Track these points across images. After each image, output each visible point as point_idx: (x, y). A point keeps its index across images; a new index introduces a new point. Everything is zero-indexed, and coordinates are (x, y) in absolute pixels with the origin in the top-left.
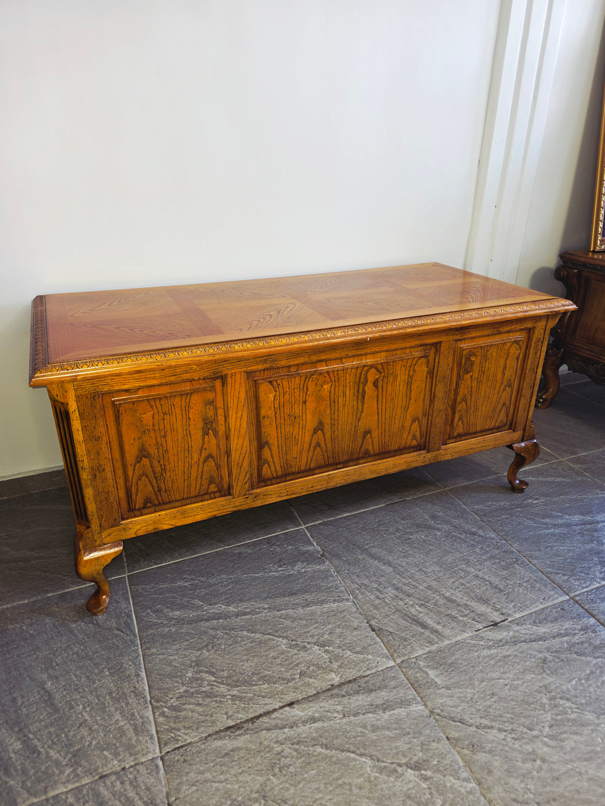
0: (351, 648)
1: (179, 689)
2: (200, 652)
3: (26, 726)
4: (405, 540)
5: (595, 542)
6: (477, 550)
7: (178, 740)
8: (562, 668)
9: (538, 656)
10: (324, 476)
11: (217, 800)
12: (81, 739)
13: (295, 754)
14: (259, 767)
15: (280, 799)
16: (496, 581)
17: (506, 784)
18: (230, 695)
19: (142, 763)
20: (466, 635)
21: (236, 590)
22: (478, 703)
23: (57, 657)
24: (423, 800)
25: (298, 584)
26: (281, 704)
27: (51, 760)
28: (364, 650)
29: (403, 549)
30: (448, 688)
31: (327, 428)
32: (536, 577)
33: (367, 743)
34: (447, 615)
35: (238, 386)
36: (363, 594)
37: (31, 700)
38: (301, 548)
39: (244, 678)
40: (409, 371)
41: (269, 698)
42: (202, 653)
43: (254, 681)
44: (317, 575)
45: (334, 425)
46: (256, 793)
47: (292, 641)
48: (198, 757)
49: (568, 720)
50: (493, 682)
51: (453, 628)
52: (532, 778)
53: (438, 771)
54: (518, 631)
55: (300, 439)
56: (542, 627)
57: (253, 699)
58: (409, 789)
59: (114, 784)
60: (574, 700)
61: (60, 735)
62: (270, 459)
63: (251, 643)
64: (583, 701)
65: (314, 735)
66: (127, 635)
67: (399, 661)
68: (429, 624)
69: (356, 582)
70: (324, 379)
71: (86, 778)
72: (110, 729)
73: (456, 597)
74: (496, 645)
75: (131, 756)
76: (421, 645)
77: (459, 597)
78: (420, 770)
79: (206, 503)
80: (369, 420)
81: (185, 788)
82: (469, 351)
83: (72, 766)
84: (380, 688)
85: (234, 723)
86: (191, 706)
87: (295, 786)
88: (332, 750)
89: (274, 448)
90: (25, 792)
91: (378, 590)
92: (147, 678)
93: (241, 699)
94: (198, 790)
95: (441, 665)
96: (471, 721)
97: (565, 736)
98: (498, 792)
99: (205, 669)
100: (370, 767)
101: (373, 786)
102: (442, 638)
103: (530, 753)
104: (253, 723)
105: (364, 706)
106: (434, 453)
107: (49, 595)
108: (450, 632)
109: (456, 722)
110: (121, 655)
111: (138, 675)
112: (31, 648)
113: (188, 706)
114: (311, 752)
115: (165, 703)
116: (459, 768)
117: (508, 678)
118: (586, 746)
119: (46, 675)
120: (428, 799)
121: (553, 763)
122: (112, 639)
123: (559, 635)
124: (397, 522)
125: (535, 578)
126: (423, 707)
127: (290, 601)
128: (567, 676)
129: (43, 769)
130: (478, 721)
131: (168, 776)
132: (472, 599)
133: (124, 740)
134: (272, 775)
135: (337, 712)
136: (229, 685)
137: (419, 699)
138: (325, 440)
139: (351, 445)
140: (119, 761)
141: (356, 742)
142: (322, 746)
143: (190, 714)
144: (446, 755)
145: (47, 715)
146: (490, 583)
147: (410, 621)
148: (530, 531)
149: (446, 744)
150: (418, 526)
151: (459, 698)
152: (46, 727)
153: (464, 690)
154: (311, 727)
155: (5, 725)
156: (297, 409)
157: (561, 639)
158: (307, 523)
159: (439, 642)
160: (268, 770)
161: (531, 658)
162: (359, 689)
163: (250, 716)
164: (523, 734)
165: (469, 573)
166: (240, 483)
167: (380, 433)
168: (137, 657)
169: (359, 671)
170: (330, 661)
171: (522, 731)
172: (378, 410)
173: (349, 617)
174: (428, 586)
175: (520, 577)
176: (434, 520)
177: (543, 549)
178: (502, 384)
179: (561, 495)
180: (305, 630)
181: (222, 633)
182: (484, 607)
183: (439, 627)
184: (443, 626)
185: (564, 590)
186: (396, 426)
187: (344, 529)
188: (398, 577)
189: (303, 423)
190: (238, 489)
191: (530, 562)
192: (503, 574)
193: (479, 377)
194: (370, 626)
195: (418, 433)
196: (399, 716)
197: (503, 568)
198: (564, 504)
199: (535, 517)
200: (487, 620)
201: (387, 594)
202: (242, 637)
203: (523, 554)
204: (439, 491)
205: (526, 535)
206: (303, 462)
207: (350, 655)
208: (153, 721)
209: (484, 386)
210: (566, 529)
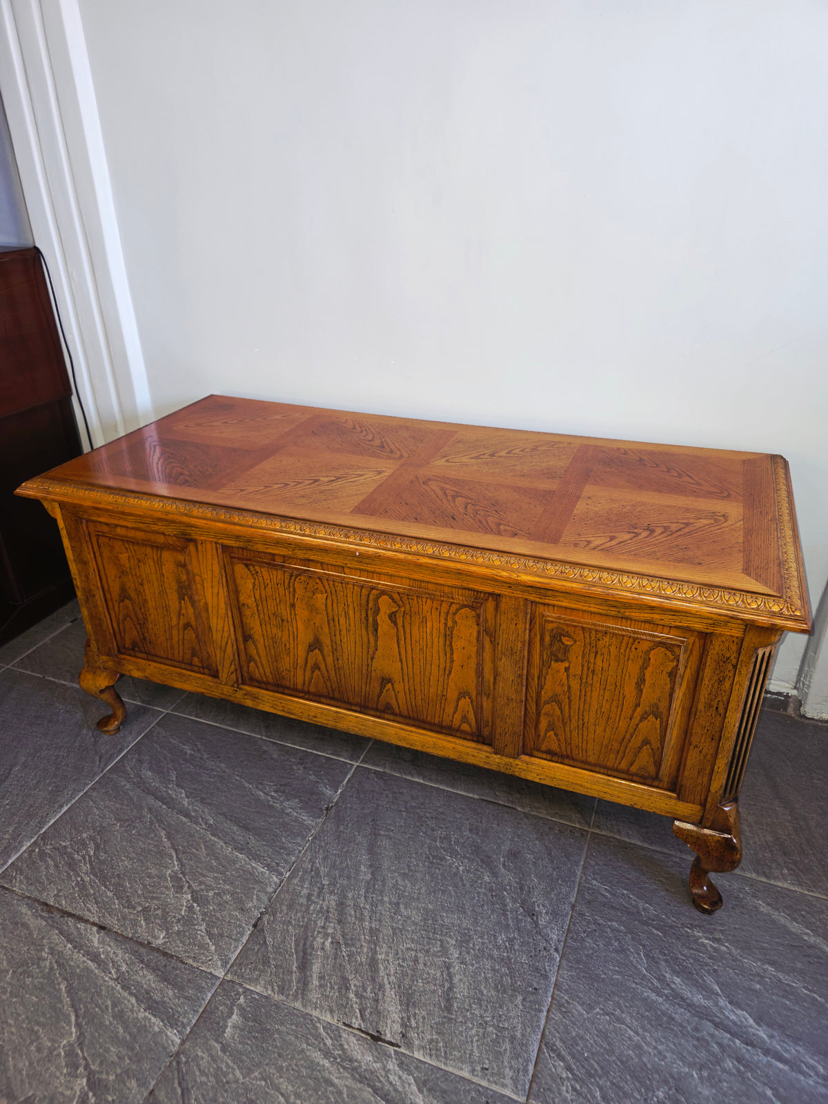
0: (211, 924)
1: (64, 841)
2: (115, 822)
4: (435, 857)
5: (705, 1074)
6: (502, 938)
7: (11, 881)
10: (331, 711)
13: (47, 971)
14: (15, 955)
16: (462, 990)
20: (328, 1018)
21: (212, 787)
22: (226, 1094)
23: (46, 750)
25: (264, 821)
26: (97, 920)
28: (218, 937)
29: (417, 865)
30: (225, 1048)
31: (327, 650)
32: (523, 1035)
33: (95, 1021)
34: (344, 978)
35: (209, 556)
36: (302, 880)
38: (321, 785)
39: (108, 873)
40: (446, 619)
41: (98, 907)
42: (115, 824)
43: (110, 882)
44: (293, 826)
45: (336, 650)
47: (181, 873)
50: (273, 1092)
51: (327, 997)
54: (389, 1070)
55: (292, 649)
56: (424, 1097)
57: (88, 897)
58: (61, 1094)
62: (256, 657)
63: (155, 846)
65: (78, 970)
66: (100, 767)
67: (229, 977)
68: (311, 970)
69: (314, 863)
70: (316, 586)
73: (386, 968)
74: (338, 1060)
76: (271, 983)
77: (388, 973)
79: (193, 674)
80: (387, 662)
82: (558, 628)
84: (175, 986)
85: (52, 904)
86: (51, 863)
87: (11, 996)
88: (68, 997)
89: (261, 646)
91: (321, 889)
93: (83, 888)
95: (255, 1021)
99: (99, 841)
100: (68, 1042)
101: (47, 1059)
102: (300, 996)
104: (62, 916)
105: (142, 986)
106: (506, 760)
108: (317, 999)
109: (180, 1087)
110: (75, 780)
111: (62, 806)
112: (44, 731)
113: (50, 861)
114: (56, 982)
115: (44, 844)
119: (25, 759)
122: (87, 762)
125: (519, 1034)
126: (179, 1041)
127: (234, 833)
132: (399, 987)
134: (13, 971)
135: (118, 970)
136: (92, 868)
137: (189, 1029)
138: (326, 665)
139: (363, 687)
141: (91, 1011)
142: (69, 985)
143: (42, 869)
146: (450, 989)
147: (301, 948)
148: (619, 973)
149: (142, 1095)
150: (477, 850)
151: (219, 1068)
153: (235, 1067)
154: (84, 962)
156: (285, 612)
158: (365, 762)
159: (291, 997)
160: (17, 964)
162: (161, 968)
163: (69, 909)
165: (444, 951)
166: (226, 670)
167: (407, 688)
168: (80, 791)
169: (185, 951)
170: (178, 920)
172: (400, 655)
173: (255, 892)
174: (376, 929)
175: (500, 1016)
176: (508, 858)
177: (598, 1010)
178: (638, 705)
179: (772, 963)
180: (205, 872)
181: (150, 818)
182: (397, 1008)
183: (315, 982)
184: (321, 986)
185: (534, 1086)
186: (432, 690)
187: (390, 796)
188: (362, 892)
189: (293, 632)
190: (225, 676)
191: (548, 1011)
192: (485, 992)
193: (585, 677)
194: (259, 919)
195: (471, 716)
196: (150, 1027)
197: (500, 987)
198: (751, 980)
199: (666, 961)
200: (374, 1024)
201: (324, 900)
202: (156, 835)
203: (556, 991)
204: (577, 826)
205: (605, 974)
206: (300, 680)
207: (201, 930)
208: (21, 851)
209: (595, 694)
210: (687, 1016)
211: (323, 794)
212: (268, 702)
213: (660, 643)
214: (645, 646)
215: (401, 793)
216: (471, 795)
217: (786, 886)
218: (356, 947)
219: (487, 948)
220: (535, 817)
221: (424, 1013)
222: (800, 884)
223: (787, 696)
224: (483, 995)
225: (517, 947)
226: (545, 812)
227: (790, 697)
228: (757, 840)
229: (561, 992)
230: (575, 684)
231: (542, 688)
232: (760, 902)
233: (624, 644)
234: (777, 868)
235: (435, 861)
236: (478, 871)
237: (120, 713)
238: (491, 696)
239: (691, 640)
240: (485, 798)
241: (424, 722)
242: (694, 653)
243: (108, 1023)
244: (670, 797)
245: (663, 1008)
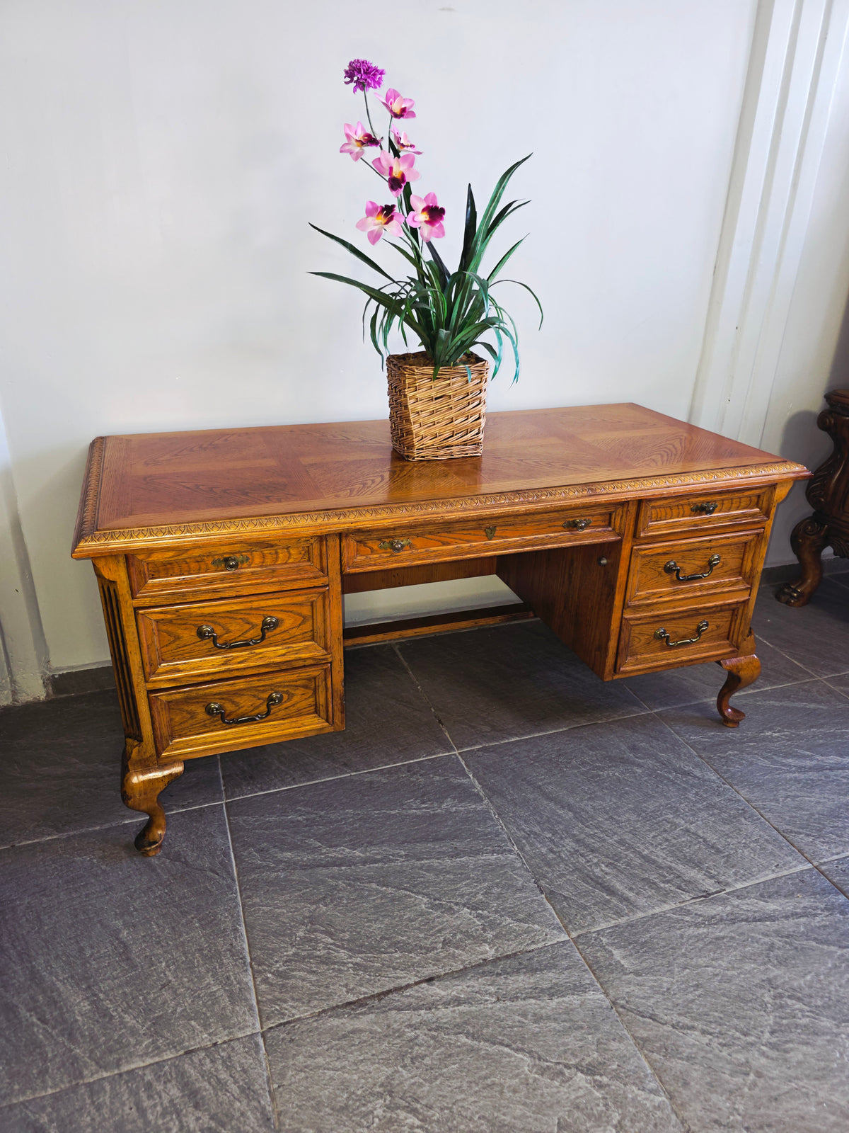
0: (512, 914)
1: (287, 951)
2: (315, 906)
3: (96, 983)
4: (593, 777)
6: (691, 796)
7: (284, 1014)
8: (794, 959)
9: (762, 941)
11: (331, 1091)
12: (164, 1003)
13: (432, 1042)
14: (385, 1056)
15: (410, 1097)
16: (713, 838)
17: (706, 1101)
18: (352, 963)
19: (238, 1039)
20: (666, 907)
21: (364, 830)
22: (677, 996)
23: (135, 900)
24: (596, 1112)
25: (447, 826)
26: (417, 979)
27: (125, 1027)
28: (529, 918)
29: (589, 788)
30: (637, 974)
32: (769, 836)
33: (526, 1036)
34: (643, 879)
36: (531, 845)
37: (102, 952)
38: (452, 780)
39: (370, 943)
41: (402, 970)
42: (317, 908)
43: (383, 947)
44: (472, 817)
46: (380, 1086)
47: (435, 900)
48: (309, 1037)
49: (797, 1026)
50: (699, 970)
51: (649, 896)
52: (742, 1096)
53: (618, 1078)
54: (738, 905)
56: (772, 903)
57: (381, 971)
58: (578, 1098)
59: (203, 1062)
60: (807, 1000)
61: (137, 997)
63: (382, 898)
64: (819, 1003)
65: (458, 1020)
66: (224, 879)
67: (574, 935)
68: (618, 890)
69: (523, 829)
71: (168, 1052)
72: (199, 995)
73: (657, 856)
74: (707, 923)
75: (225, 1029)
76: (606, 916)
77: (661, 856)
78: (594, 1075)
81: (290, 1073)
83: (152, 1036)
84: (549, 967)
85: (355, 999)
86: (302, 974)
87: (431, 1082)
88: (480, 1042)
90: (93, 1063)
91: (551, 840)
92: (247, 934)
93: (365, 969)
94: (307, 1077)
95: (630, 944)
96: (666, 1018)
97: (791, 1045)
98: (695, 1111)
99: (322, 928)
100: (528, 1066)
101: (531, 1090)
102: (635, 909)
103: (742, 1065)
104: (380, 1000)
105: (525, 988)
107: (126, 822)
108: (646, 902)
109: (645, 1017)
110: (215, 903)
112: (103, 887)
113: (298, 973)
114: (452, 1042)
115: (268, 966)
116: (646, 1076)
117: (720, 966)
118: (818, 1060)
119: (121, 921)
120: (602, 1111)
121: (773, 1079)
122: (204, 883)
123: (795, 915)
124: (583, 752)
125: (767, 837)
126: (603, 996)
127: (434, 848)
128: (800, 969)
129: (116, 1038)
130: (675, 1018)
131: (270, 1058)
132: (679, 860)
133: (216, 1008)
134: (402, 1067)
135: (490, 994)
136: (350, 950)
137: (598, 985)
140: (210, 1034)
141: (512, 1034)
142: (468, 1035)
143: (300, 983)
144: (629, 1059)
145: (121, 971)
146: (705, 840)
147: (593, 883)
148: (766, 774)
149: (631, 1044)
150: (611, 759)
151: (652, 987)
152: (120, 986)
153: (659, 977)
154: (454, 1011)
155: (70, 979)
157: (796, 920)
158: (462, 748)
159: (630, 914)
160: (396, 1059)
161: (753, 942)
162: (520, 967)
163: (377, 991)
164: (735, 1039)
165: (676, 826)
168: (236, 907)
169: (521, 944)
170: (482, 929)
171: (733, 1036)
173: (510, 873)
174: (620, 840)
175: (747, 835)
176: (634, 752)
177: (781, 799)
179: (812, 727)
180: (453, 887)
181: (344, 883)
182: (695, 872)
183: (631, 894)
184: (637, 894)
185: (806, 855)
187: (511, 758)
188: (580, 825)
191: (762, 816)
192: (723, 829)
194: (539, 887)
196: (571, 1004)
197: (724, 822)
198: (815, 740)
199: (774, 755)
200: (696, 890)
201: (564, 846)
202: (369, 891)
203: (753, 804)
204: (643, 714)
205: (759, 779)
207: (510, 923)
208: (253, 988)
210: (816, 774)
211: (461, 784)
215: (516, 753)
216: (561, 730)
217: (770, 688)
218: (624, 858)
219: (691, 807)
220: (617, 721)
221: (711, 863)
222: (774, 684)
224: (724, 831)
225: (705, 796)
235: (596, 779)
236: (628, 769)
240: (573, 727)
245: (802, 777)
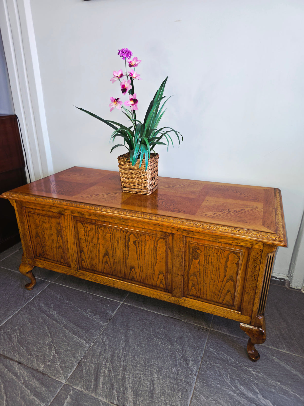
0: (62, 363)
1: (8, 330)
4: (149, 338)
6: (174, 370)
10: (111, 280)
16: (158, 390)
20: (104, 400)
21: (66, 310)
25: (85, 323)
26: (17, 360)
28: (64, 367)
29: (143, 341)
31: (111, 256)
33: (14, 399)
34: (112, 384)
35: (69, 220)
36: (98, 346)
38: (108, 310)
39: (24, 342)
40: (154, 243)
41: (19, 355)
42: (28, 324)
43: (24, 345)
44: (96, 325)
45: (114, 256)
47: (52, 343)
51: (105, 392)
55: (98, 256)
57: (15, 351)
62: (85, 259)
63: (43, 332)
65: (9, 379)
66: (24, 302)
67: (67, 383)
68: (99, 381)
69: (103, 340)
70: (107, 231)
73: (128, 381)
76: (83, 386)
77: (129, 383)
79: (61, 266)
80: (132, 261)
82: (195, 246)
84: (45, 386)
88: (4, 390)
89: (86, 254)
91: (105, 350)
92: (9, 319)
93: (14, 348)
95: (76, 400)
99: (21, 330)
102: (94, 391)
104: (5, 358)
105: (33, 386)
106: (177, 299)
108: (101, 392)
110: (15, 307)
111: (9, 317)
112: (5, 289)
122: (20, 300)
124: (159, 327)
127: (73, 328)
132: (133, 388)
135: (24, 380)
136: (18, 340)
137: (50, 403)
138: (110, 262)
139: (124, 270)
141: (12, 395)
142: (5, 385)
146: (153, 389)
147: (96, 372)
148: (219, 384)
150: (166, 336)
154: (11, 376)
156: (95, 241)
158: (125, 302)
159: (91, 392)
162: (41, 379)
163: (7, 355)
165: (152, 374)
166: (73, 264)
167: (140, 270)
169: (51, 373)
170: (49, 360)
172: (137, 258)
173: (80, 350)
174: (126, 365)
175: (172, 401)
176: (178, 339)
177: (211, 399)
178: (225, 276)
179: (279, 381)
180: (61, 342)
181: (42, 322)
182: (132, 397)
183: (101, 386)
184: (102, 387)
186: (149, 271)
187: (134, 315)
188: (121, 351)
189: (98, 249)
190: (73, 266)
191: (191, 399)
192: (167, 391)
193: (205, 265)
194: (81, 361)
195: (164, 281)
196: (35, 402)
197: (173, 389)
198: (271, 388)
199: (238, 380)
200: (123, 403)
201: (106, 354)
202: (43, 328)
203: (194, 391)
204: (205, 327)
205: (214, 384)
206: (100, 268)
207: (57, 365)
209: (209, 272)
210: (246, 402)
211: (108, 313)
212: (89, 277)
213: (232, 252)
214: (227, 253)
215: (138, 314)
216: (165, 315)
217: (285, 351)
218: (117, 373)
219: (168, 374)
220: (189, 324)
221: (142, 399)
222: (290, 351)
223: (285, 280)
224: (166, 392)
225: (180, 373)
226: (192, 322)
227: (286, 280)
228: (273, 334)
229: (196, 391)
230: (202, 268)
231: (190, 270)
232: (275, 358)
233: (219, 252)
234: (281, 345)
235: (150, 340)
236: (166, 344)
237: (34, 282)
238: (171, 274)
239: (244, 251)
240: (170, 316)
241: (146, 284)
242: (245, 255)
243: (18, 400)
244: (239, 313)
245: (236, 398)
